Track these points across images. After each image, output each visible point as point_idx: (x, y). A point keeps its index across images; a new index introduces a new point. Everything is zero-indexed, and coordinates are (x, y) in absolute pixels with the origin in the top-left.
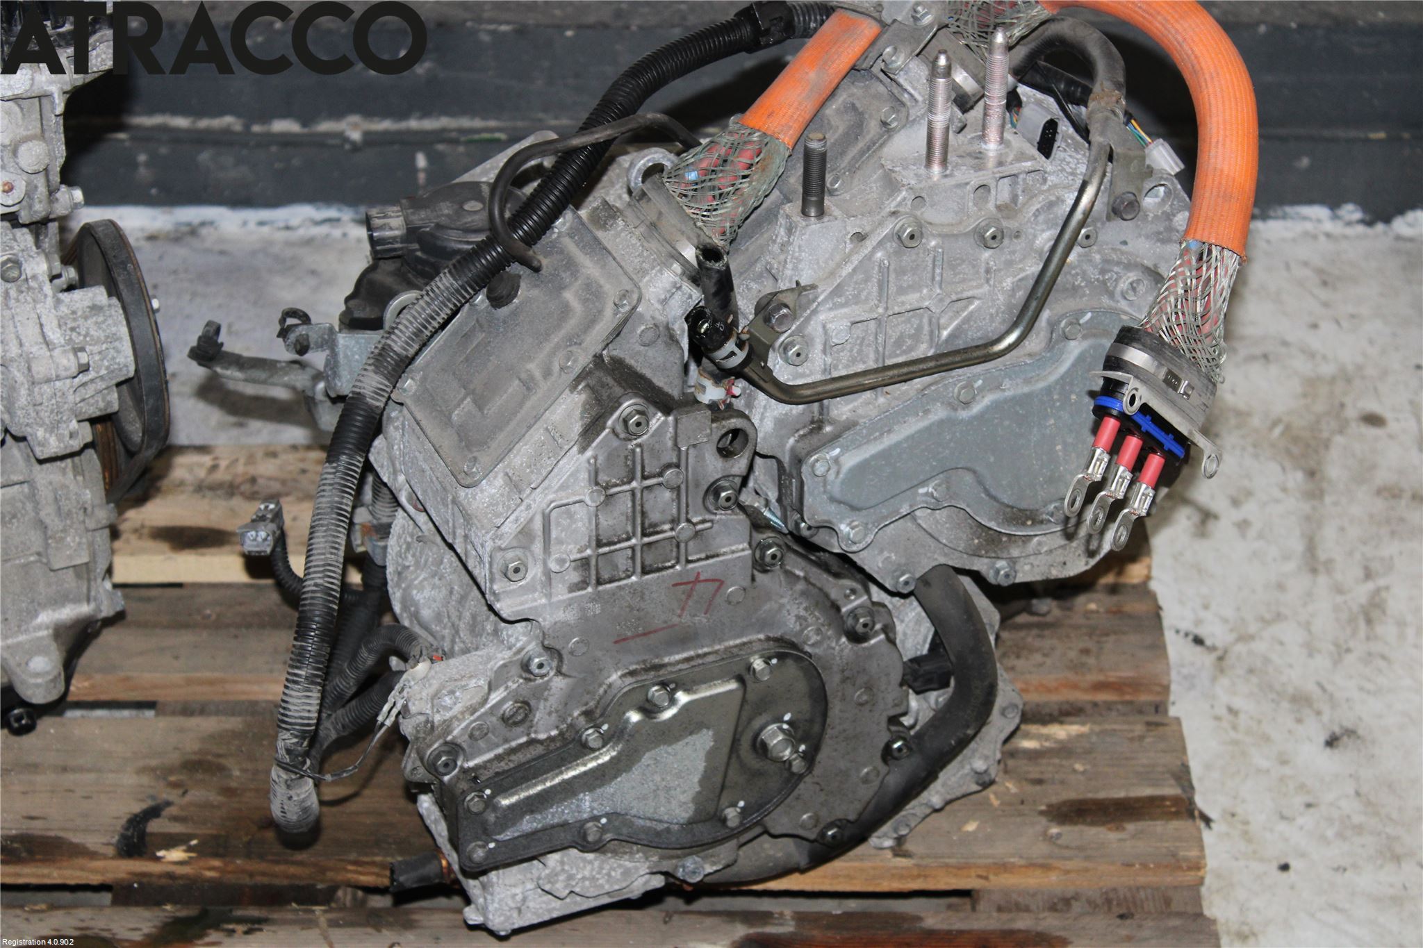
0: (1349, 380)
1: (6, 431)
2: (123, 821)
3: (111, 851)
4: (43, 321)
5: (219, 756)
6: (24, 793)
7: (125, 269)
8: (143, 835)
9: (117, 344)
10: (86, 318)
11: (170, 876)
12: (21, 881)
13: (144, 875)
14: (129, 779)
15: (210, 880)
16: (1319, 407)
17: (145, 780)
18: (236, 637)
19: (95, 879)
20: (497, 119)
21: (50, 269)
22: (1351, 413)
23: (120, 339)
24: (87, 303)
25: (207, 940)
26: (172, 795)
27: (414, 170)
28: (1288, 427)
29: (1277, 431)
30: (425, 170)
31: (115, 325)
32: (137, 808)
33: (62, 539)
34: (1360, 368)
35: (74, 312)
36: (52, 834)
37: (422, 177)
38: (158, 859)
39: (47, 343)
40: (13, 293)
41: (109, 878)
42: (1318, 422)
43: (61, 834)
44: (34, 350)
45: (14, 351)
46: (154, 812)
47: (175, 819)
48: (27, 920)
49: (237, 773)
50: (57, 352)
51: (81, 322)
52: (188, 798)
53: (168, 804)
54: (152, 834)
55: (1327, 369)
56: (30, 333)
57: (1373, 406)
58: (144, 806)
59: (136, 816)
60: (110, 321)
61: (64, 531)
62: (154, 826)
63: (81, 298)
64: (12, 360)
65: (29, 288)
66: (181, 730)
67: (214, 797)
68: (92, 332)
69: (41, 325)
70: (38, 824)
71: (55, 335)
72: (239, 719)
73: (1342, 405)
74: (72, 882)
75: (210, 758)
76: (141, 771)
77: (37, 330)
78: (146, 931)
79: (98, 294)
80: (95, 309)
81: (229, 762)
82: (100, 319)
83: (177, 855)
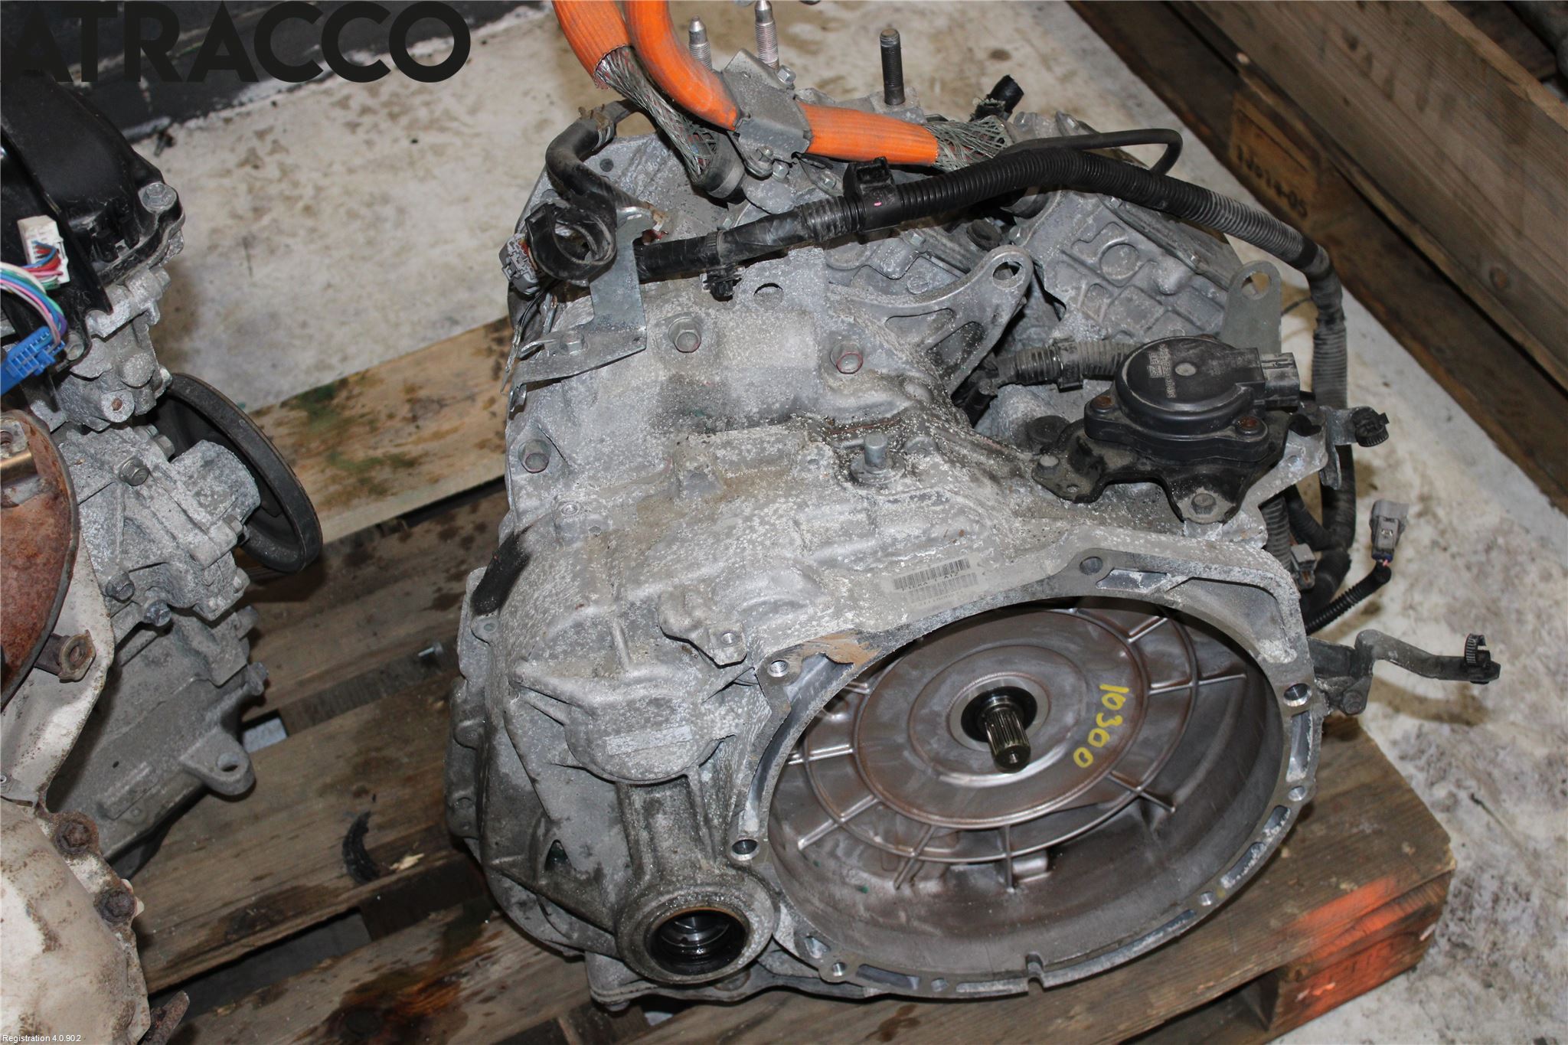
0: (962, 26)
1: (172, 608)
2: (340, 849)
3: (348, 882)
4: (184, 506)
5: (378, 749)
6: (237, 856)
7: (239, 426)
8: (365, 854)
9: (242, 490)
10: (204, 478)
11: (408, 879)
12: (279, 936)
13: (383, 887)
14: (319, 805)
15: (439, 868)
16: (956, 58)
17: (332, 799)
18: (316, 626)
19: (342, 908)
21: (166, 451)
22: (981, 55)
23: (243, 484)
24: (200, 463)
25: (487, 934)
26: (363, 805)
28: (944, 85)
29: (937, 89)
30: (148, 89)
31: (233, 472)
32: (344, 830)
33: (222, 659)
34: (963, 13)
35: (191, 477)
36: (287, 886)
37: (147, 95)
38: (394, 872)
39: (196, 525)
40: (145, 492)
41: (354, 902)
42: (962, 71)
43: (295, 883)
44: (190, 538)
45: (168, 547)
46: (359, 829)
47: (381, 827)
48: (323, 981)
49: (405, 760)
50: (213, 531)
51: (201, 483)
52: (380, 801)
53: (368, 815)
54: (373, 850)
55: (941, 22)
56: (176, 521)
57: (995, 44)
58: (349, 826)
59: (347, 837)
60: (227, 471)
61: (223, 651)
62: (370, 842)
63: (192, 459)
64: (171, 557)
65: (155, 480)
66: (331, 737)
67: (406, 792)
68: (217, 489)
69: (185, 512)
70: (267, 882)
71: (201, 516)
72: (372, 705)
73: (970, 50)
74: (324, 918)
75: (374, 754)
76: (323, 792)
77: (183, 517)
78: (431, 948)
79: (205, 449)
80: (208, 464)
81: (390, 752)
82: (218, 472)
83: (409, 861)
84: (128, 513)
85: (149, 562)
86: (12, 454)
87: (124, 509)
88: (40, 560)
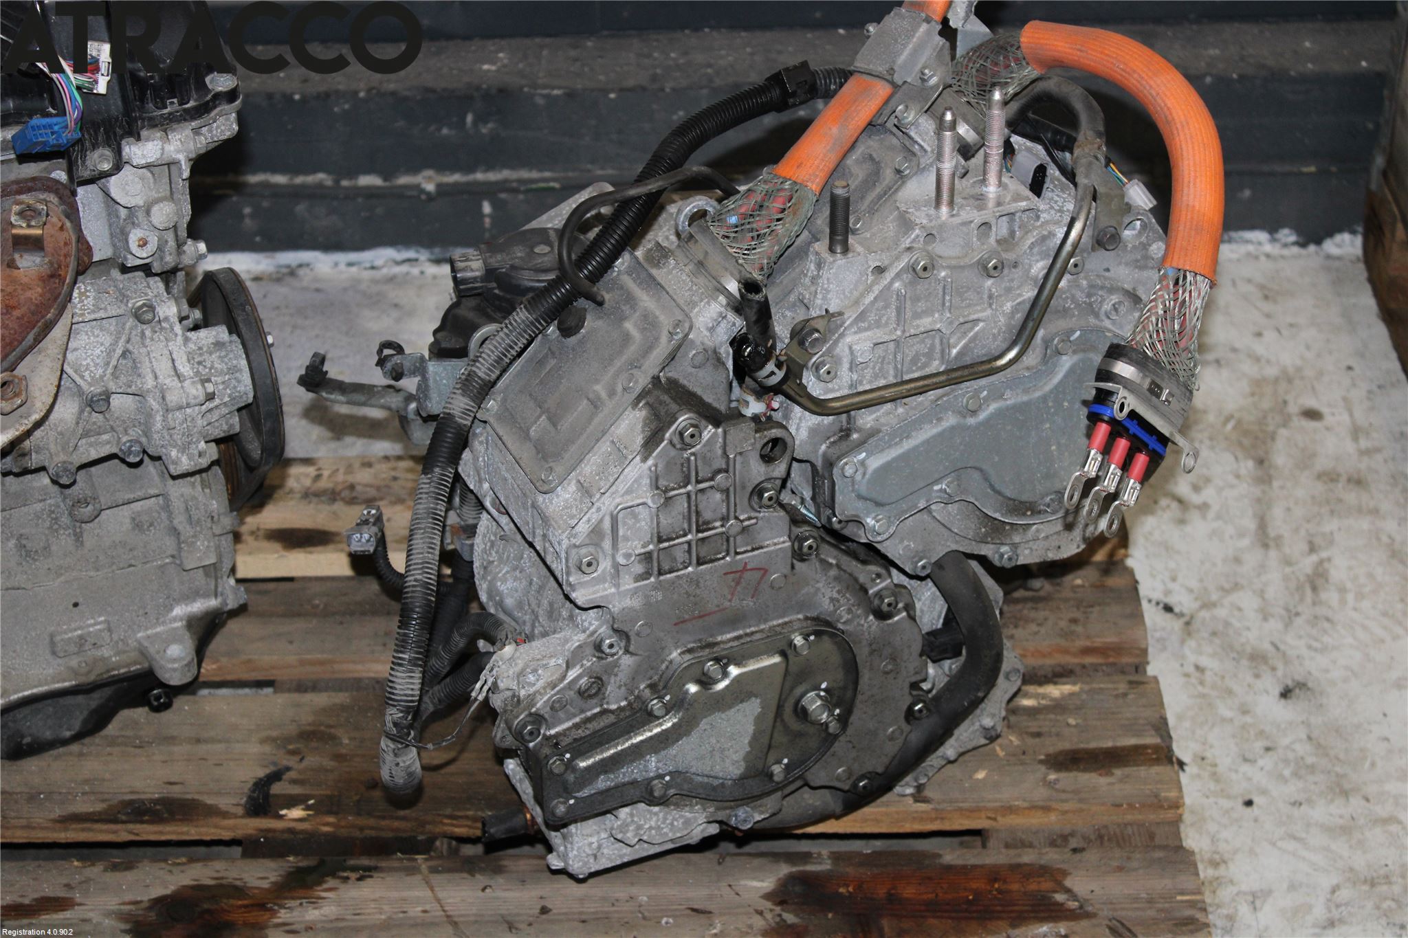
0: (1290, 381)
1: (144, 452)
2: (250, 785)
3: (240, 811)
4: (175, 356)
5: (331, 727)
6: (164, 762)
7: (244, 310)
8: (267, 796)
9: (238, 375)
10: (211, 353)
11: (291, 831)
12: (163, 838)
13: (269, 830)
14: (254, 748)
15: (326, 834)
16: (1266, 404)
17: (267, 748)
18: (341, 623)
19: (227, 835)
20: (550, 170)
21: (179, 311)
22: (1293, 409)
23: (240, 370)
24: (211, 340)
25: (325, 886)
26: (291, 761)
27: (481, 215)
28: (1239, 423)
29: (1230, 426)
30: (489, 216)
31: (236, 358)
32: (261, 773)
33: (193, 543)
34: (1299, 369)
35: (200, 348)
36: (189, 797)
37: (487, 220)
38: (282, 817)
39: (178, 375)
40: (148, 333)
41: (239, 834)
42: (1265, 417)
43: (196, 797)
44: (167, 381)
45: (150, 383)
46: (276, 776)
47: (294, 782)
48: (170, 871)
49: (346, 741)
50: (187, 383)
51: (206, 356)
52: (305, 763)
53: (288, 769)
54: (276, 796)
55: (1271, 372)
56: (163, 367)
57: (1312, 403)
58: (268, 771)
59: (261, 780)
60: (231, 356)
61: (195, 536)
62: (277, 789)
63: (206, 336)
64: (148, 391)
65: (162, 329)
66: (298, 705)
67: (328, 763)
68: (216, 365)
69: (173, 360)
70: (176, 788)
71: (185, 369)
72: (346, 694)
73: (1285, 402)
74: (208, 838)
75: (322, 728)
76: (263, 741)
77: (170, 364)
78: (273, 879)
79: (220, 332)
80: (219, 345)
81: (339, 732)
82: (223, 354)
83: (297, 813)
84: (130, 347)
85: (129, 391)
86: (29, 226)
87: (128, 341)
88: (17, 313)
